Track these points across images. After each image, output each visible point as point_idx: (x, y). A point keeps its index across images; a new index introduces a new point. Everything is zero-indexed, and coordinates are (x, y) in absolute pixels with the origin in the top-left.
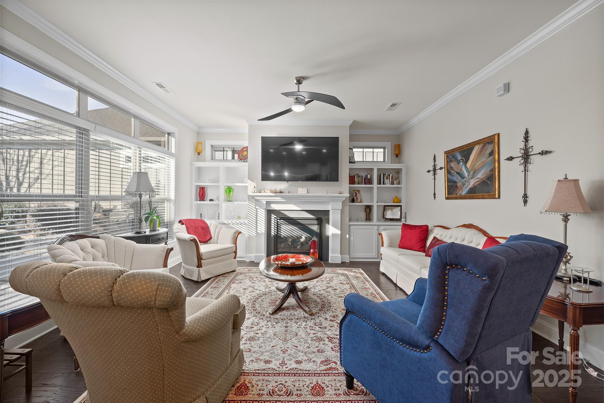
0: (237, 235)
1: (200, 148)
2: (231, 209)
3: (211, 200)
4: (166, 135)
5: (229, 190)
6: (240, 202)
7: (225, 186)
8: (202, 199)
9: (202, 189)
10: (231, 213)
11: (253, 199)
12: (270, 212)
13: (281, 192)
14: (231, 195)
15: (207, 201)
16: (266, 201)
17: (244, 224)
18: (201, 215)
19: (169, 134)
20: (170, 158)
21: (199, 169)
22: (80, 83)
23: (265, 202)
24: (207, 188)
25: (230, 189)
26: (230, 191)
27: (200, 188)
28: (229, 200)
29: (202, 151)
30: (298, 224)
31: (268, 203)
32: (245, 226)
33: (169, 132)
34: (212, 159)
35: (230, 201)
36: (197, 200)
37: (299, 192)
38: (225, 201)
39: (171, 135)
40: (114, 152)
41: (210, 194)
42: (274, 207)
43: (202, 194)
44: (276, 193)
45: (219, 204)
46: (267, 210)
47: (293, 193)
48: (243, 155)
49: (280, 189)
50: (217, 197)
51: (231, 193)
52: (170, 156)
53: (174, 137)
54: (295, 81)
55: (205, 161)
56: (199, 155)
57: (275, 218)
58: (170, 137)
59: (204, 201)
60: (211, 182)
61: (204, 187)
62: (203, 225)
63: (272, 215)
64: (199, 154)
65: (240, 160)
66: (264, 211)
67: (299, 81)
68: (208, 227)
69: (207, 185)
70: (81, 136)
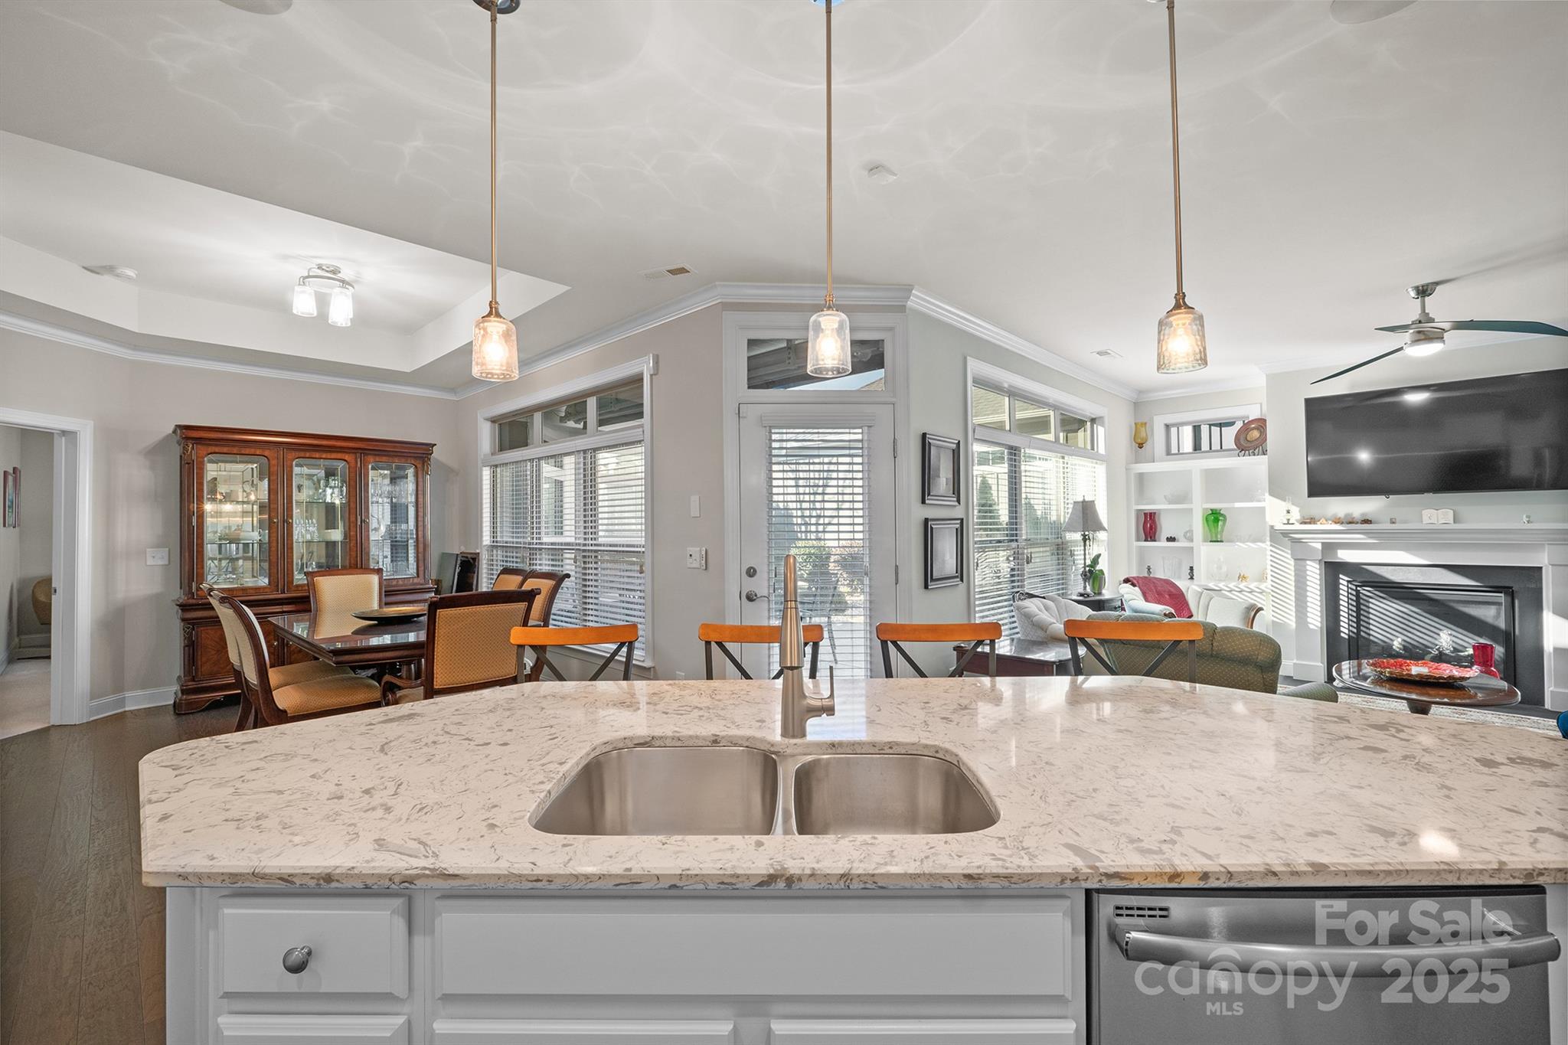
0: (1253, 613)
1: (1143, 434)
2: (1219, 559)
3: (1171, 539)
4: (1089, 424)
5: (1215, 517)
6: (1243, 542)
7: (1204, 509)
8: (1151, 538)
9: (1151, 516)
10: (1219, 568)
11: (1284, 537)
12: (1333, 570)
13: (1367, 521)
14: (1220, 527)
15: (1159, 541)
16: (1323, 543)
17: (1258, 592)
18: (1149, 569)
19: (1093, 421)
20: (1097, 463)
21: (1141, 477)
22: (1010, 386)
23: (1319, 546)
24: (1159, 514)
25: (1215, 515)
26: (1217, 520)
27: (1145, 514)
28: (1214, 539)
29: (1146, 441)
30: (1423, 600)
31: (1328, 547)
32: (1264, 598)
33: (1094, 417)
34: (1168, 453)
35: (1218, 541)
36: (1138, 540)
37: (1426, 520)
38: (1205, 541)
39: (1097, 421)
40: (1030, 465)
41: (1166, 528)
42: (1345, 556)
43: (1149, 526)
44: (1350, 523)
45: (1192, 548)
46: (1325, 562)
47: (1405, 522)
48: (1248, 439)
49: (1363, 515)
50: (1186, 533)
51: (1220, 523)
52: (1095, 461)
53: (1103, 426)
54: (1413, 294)
55: (1154, 462)
56: (1141, 448)
57: (1348, 581)
58: (1095, 426)
59: (1155, 541)
60: (1170, 503)
61: (1155, 513)
62: (1172, 590)
63: (1341, 576)
64: (1141, 446)
65: (1242, 450)
66: (1318, 567)
67: (1423, 292)
68: (1183, 594)
69: (1160, 510)
70: (1014, 457)
